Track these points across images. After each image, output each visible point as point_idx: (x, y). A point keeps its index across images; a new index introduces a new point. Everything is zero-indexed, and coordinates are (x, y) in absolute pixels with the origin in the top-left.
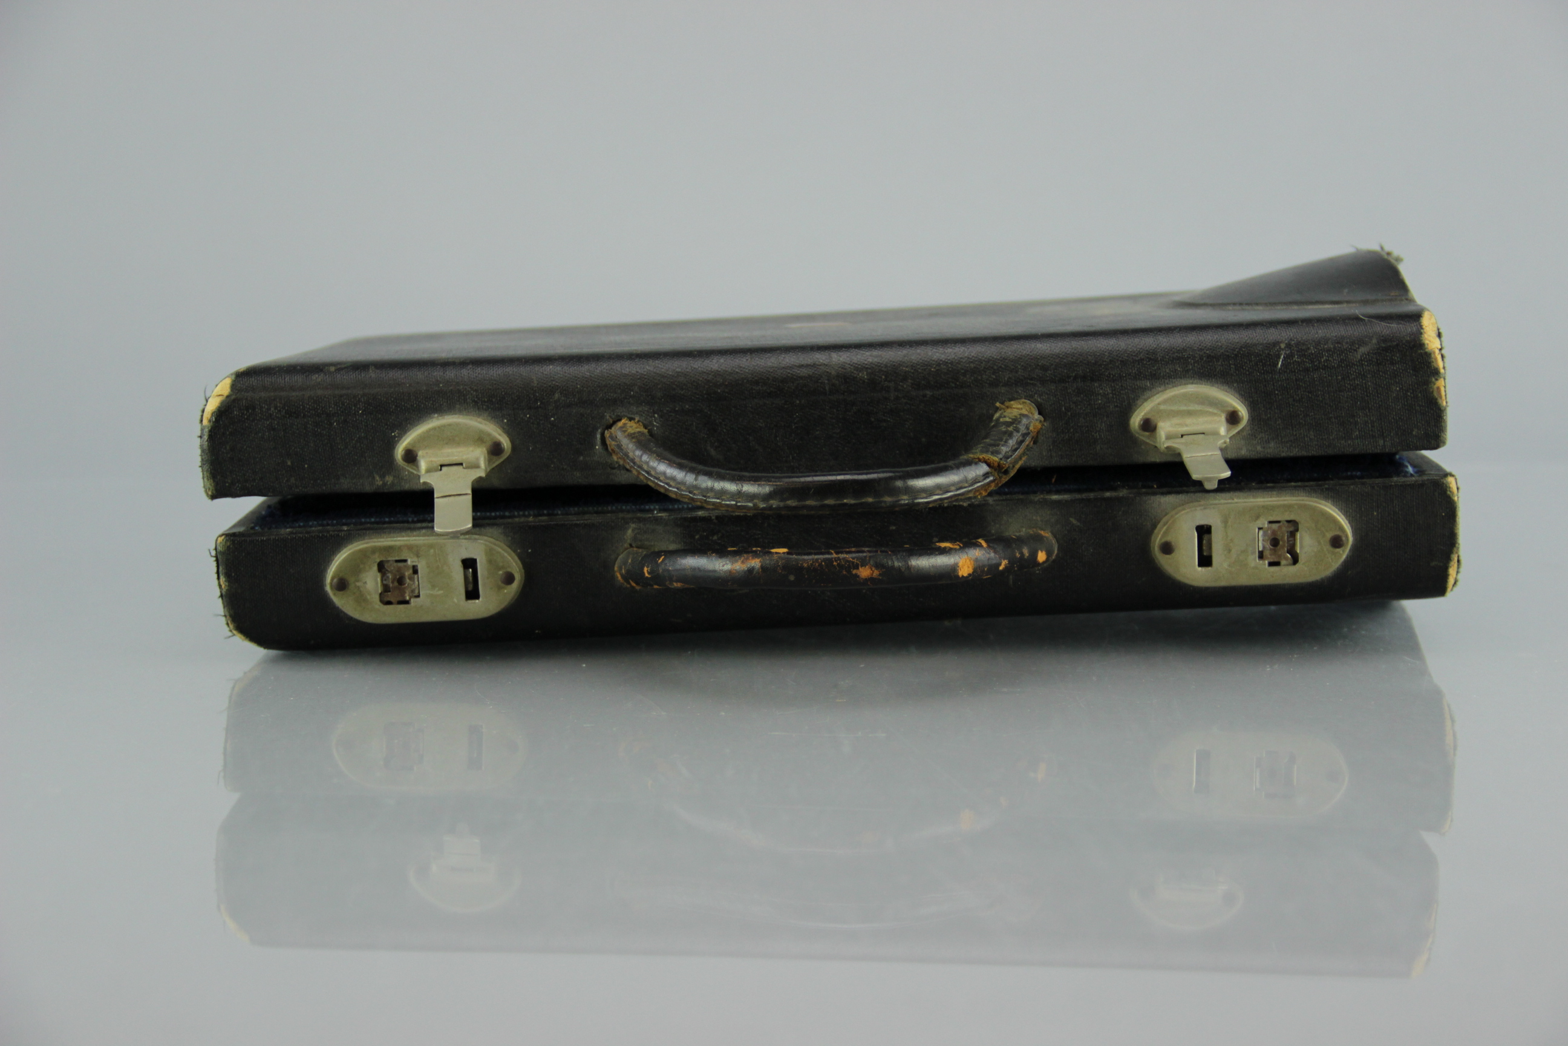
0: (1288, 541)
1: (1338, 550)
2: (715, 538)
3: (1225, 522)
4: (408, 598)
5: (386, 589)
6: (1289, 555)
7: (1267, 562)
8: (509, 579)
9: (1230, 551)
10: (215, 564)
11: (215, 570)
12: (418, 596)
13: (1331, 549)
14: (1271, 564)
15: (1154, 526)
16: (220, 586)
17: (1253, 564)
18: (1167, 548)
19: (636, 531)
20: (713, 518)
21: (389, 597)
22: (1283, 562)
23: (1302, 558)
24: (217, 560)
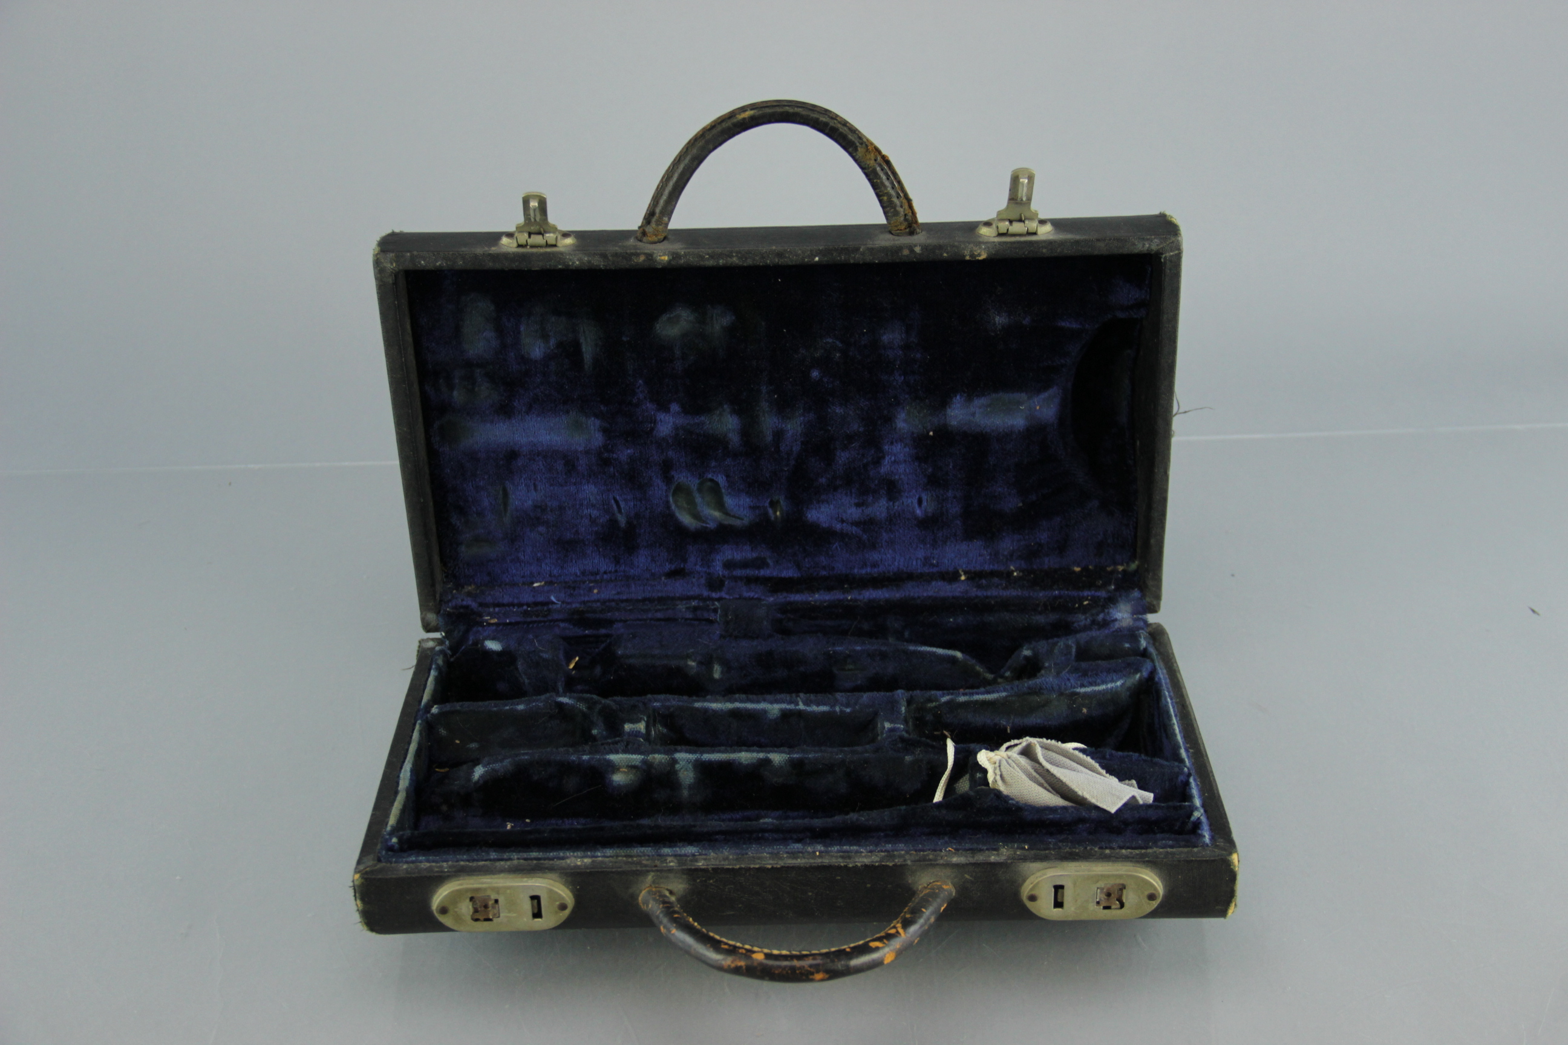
0: (1118, 893)
1: (1152, 902)
2: (711, 881)
3: (1075, 884)
4: (491, 917)
5: (476, 911)
6: (1117, 902)
7: (1102, 907)
8: (563, 907)
9: (1076, 901)
10: (353, 891)
11: (353, 894)
12: (499, 917)
13: (1148, 901)
14: (1105, 908)
15: (1024, 881)
16: (357, 905)
17: (1092, 909)
18: (1033, 898)
19: (655, 878)
20: (710, 869)
21: (477, 916)
22: (1113, 907)
23: (1127, 905)
24: (355, 889)
